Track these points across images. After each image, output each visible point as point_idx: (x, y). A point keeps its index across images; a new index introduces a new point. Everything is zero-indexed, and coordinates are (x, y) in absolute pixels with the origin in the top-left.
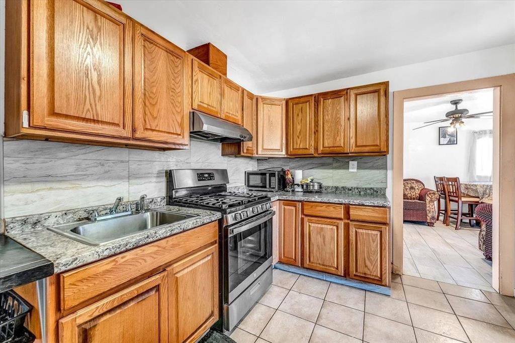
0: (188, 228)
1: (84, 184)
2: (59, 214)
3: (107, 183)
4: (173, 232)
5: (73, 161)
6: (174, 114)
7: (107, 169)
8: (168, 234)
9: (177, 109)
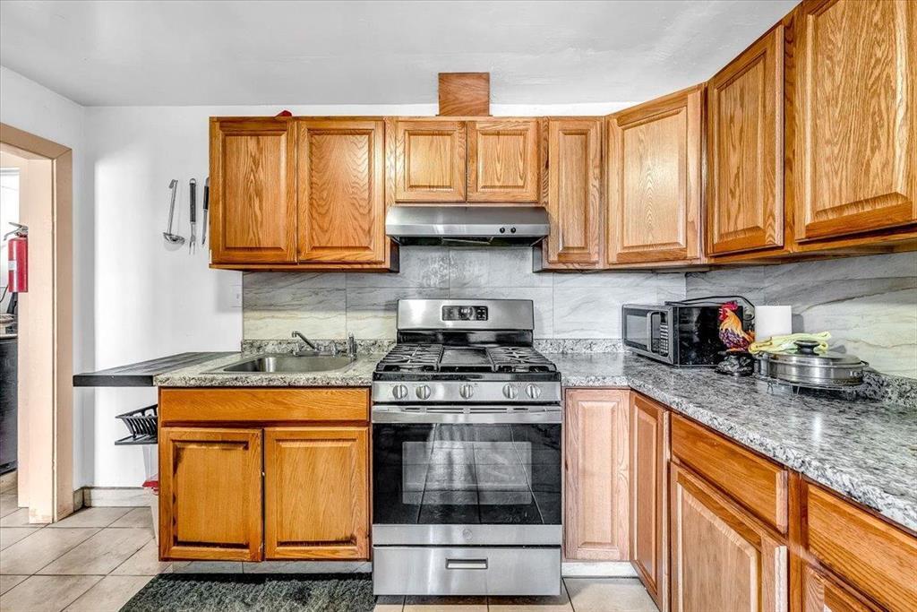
0: (297, 384)
1: (300, 314)
2: (276, 343)
3: (321, 315)
4: (272, 384)
5: (290, 290)
6: (355, 219)
7: (322, 298)
8: (264, 384)
9: (361, 210)
